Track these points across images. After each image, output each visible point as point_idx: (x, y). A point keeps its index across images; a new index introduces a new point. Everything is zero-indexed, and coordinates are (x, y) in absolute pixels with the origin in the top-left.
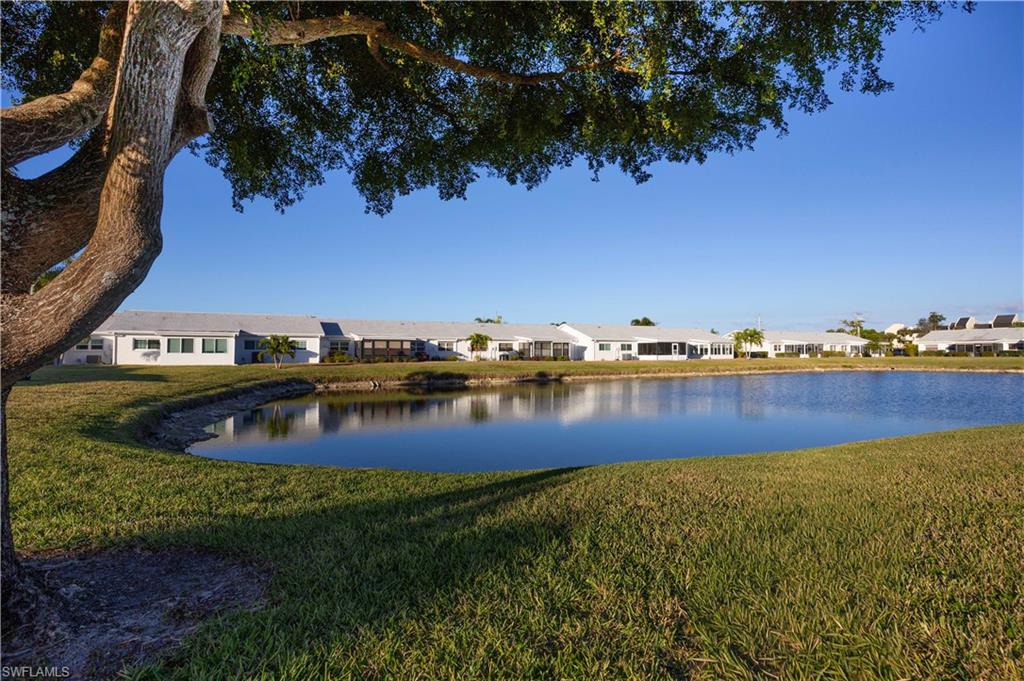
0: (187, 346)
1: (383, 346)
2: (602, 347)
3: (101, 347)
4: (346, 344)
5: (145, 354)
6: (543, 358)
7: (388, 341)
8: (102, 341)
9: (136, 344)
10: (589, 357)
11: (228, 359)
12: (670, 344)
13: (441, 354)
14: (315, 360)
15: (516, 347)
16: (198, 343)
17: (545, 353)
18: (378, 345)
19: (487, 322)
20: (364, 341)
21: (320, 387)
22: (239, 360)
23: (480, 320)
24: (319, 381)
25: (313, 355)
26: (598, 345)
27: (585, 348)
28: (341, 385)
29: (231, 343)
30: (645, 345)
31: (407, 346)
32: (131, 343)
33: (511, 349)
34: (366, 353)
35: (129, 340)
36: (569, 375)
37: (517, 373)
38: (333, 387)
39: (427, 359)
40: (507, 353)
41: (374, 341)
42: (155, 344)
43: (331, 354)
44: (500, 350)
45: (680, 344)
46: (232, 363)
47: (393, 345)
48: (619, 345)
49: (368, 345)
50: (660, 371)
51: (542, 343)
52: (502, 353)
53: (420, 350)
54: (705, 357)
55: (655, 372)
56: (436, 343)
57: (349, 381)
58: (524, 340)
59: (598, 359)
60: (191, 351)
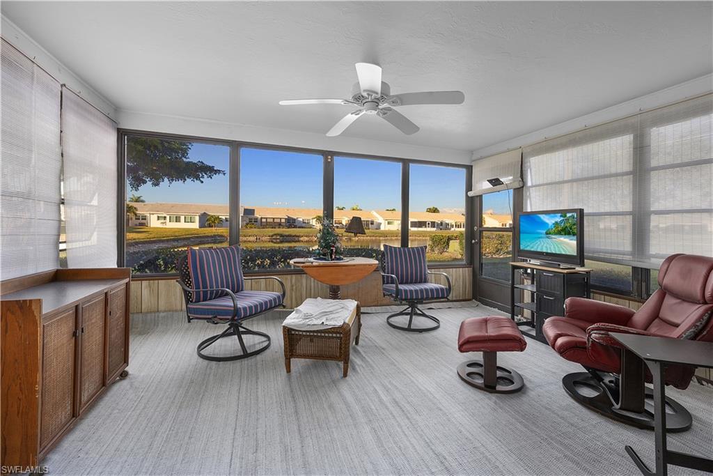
0: (178, 219)
1: (272, 220)
2: (389, 223)
3: (145, 219)
4: (256, 220)
5: (162, 223)
7: (274, 219)
8: (146, 216)
9: (159, 218)
10: (382, 228)
11: (195, 225)
12: (427, 222)
13: (304, 225)
15: (344, 223)
16: (182, 218)
18: (268, 220)
20: (262, 218)
22: (202, 226)
26: (387, 222)
27: (381, 224)
29: (197, 219)
30: (413, 222)
31: (283, 221)
32: (156, 218)
33: (341, 223)
34: (263, 224)
35: (156, 216)
39: (295, 227)
40: (338, 225)
41: (266, 218)
42: (165, 218)
43: (247, 224)
45: (431, 222)
46: (198, 227)
47: (276, 220)
48: (399, 222)
49: (264, 220)
53: (291, 223)
54: (452, 229)
56: (301, 220)
58: (347, 219)
59: (387, 229)
60: (180, 222)
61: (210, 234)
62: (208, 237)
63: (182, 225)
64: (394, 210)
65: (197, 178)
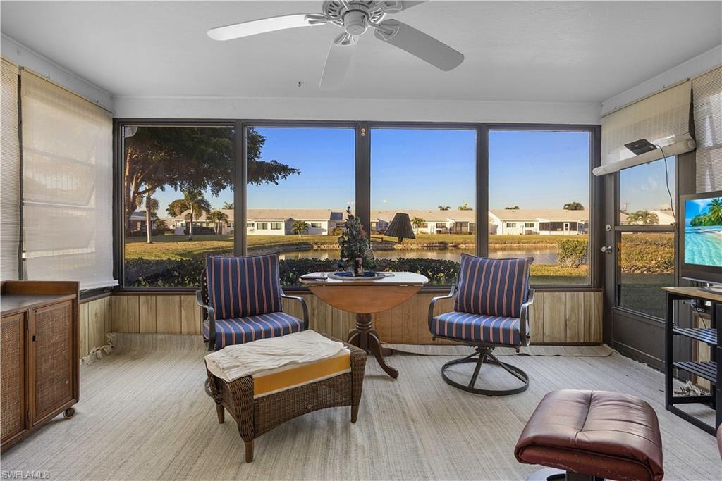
0: (264, 227)
2: (508, 226)
6: (461, 233)
10: (499, 232)
11: (281, 232)
12: (563, 223)
14: (325, 233)
15: (448, 226)
16: (269, 224)
17: (464, 229)
19: (446, 209)
21: (315, 247)
22: (288, 233)
23: (442, 209)
24: (316, 244)
25: (325, 230)
26: (505, 224)
27: (497, 226)
28: (327, 246)
29: (283, 225)
30: (543, 223)
31: (374, 225)
33: (445, 227)
36: (465, 244)
38: (322, 247)
40: (441, 229)
43: (334, 230)
44: (437, 227)
45: (570, 223)
46: (284, 235)
48: (523, 224)
50: (539, 242)
51: (461, 223)
52: (438, 229)
55: (535, 243)
57: (331, 244)
58: (451, 221)
59: (505, 233)
60: (266, 229)
61: (295, 242)
62: (293, 244)
63: (269, 232)
64: (516, 208)
65: (272, 179)
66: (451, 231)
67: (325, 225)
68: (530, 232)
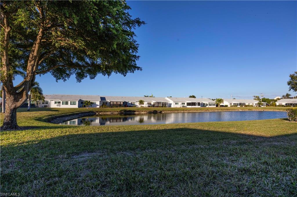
0: (67, 103)
1: (116, 103)
2: (176, 104)
3: (47, 103)
4: (107, 103)
5: (58, 105)
6: (159, 107)
7: (117, 102)
8: (48, 102)
9: (55, 103)
10: (172, 106)
11: (76, 106)
12: (195, 103)
13: (132, 105)
14: (98, 107)
15: (152, 104)
16: (69, 102)
17: (160, 105)
18: (114, 103)
19: (147, 97)
20: (111, 102)
21: (97, 113)
22: (80, 107)
23: (145, 96)
24: (97, 112)
25: (98, 105)
27: (171, 104)
28: (102, 113)
29: (77, 103)
30: (188, 103)
31: (122, 103)
32: (54, 103)
33: (151, 104)
34: (111, 105)
35: (54, 102)
36: (164, 111)
37: (149, 110)
38: (100, 113)
39: (128, 107)
40: (150, 105)
41: (113, 102)
42: (59, 102)
43: (102, 105)
44: (148, 104)
45: (198, 103)
47: (118, 103)
48: (181, 103)
49: (112, 103)
50: (190, 110)
51: (159, 103)
53: (125, 104)
54: (207, 107)
55: (189, 111)
56: (130, 102)
57: (105, 112)
58: (154, 102)
59: (175, 107)
60: (68, 104)
61: (87, 111)
63: (69, 106)
66: (154, 106)
67: (98, 103)
68: (184, 106)
